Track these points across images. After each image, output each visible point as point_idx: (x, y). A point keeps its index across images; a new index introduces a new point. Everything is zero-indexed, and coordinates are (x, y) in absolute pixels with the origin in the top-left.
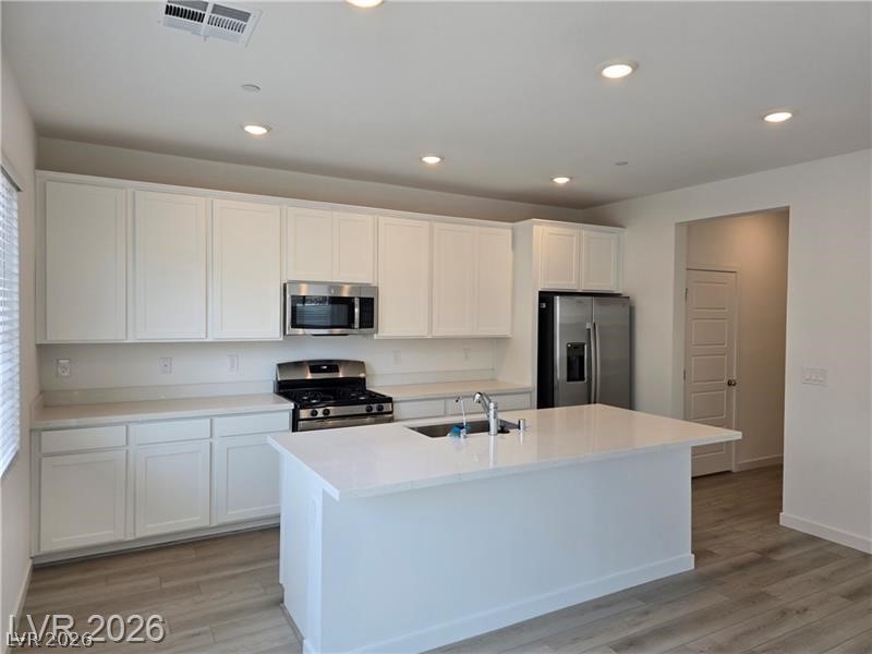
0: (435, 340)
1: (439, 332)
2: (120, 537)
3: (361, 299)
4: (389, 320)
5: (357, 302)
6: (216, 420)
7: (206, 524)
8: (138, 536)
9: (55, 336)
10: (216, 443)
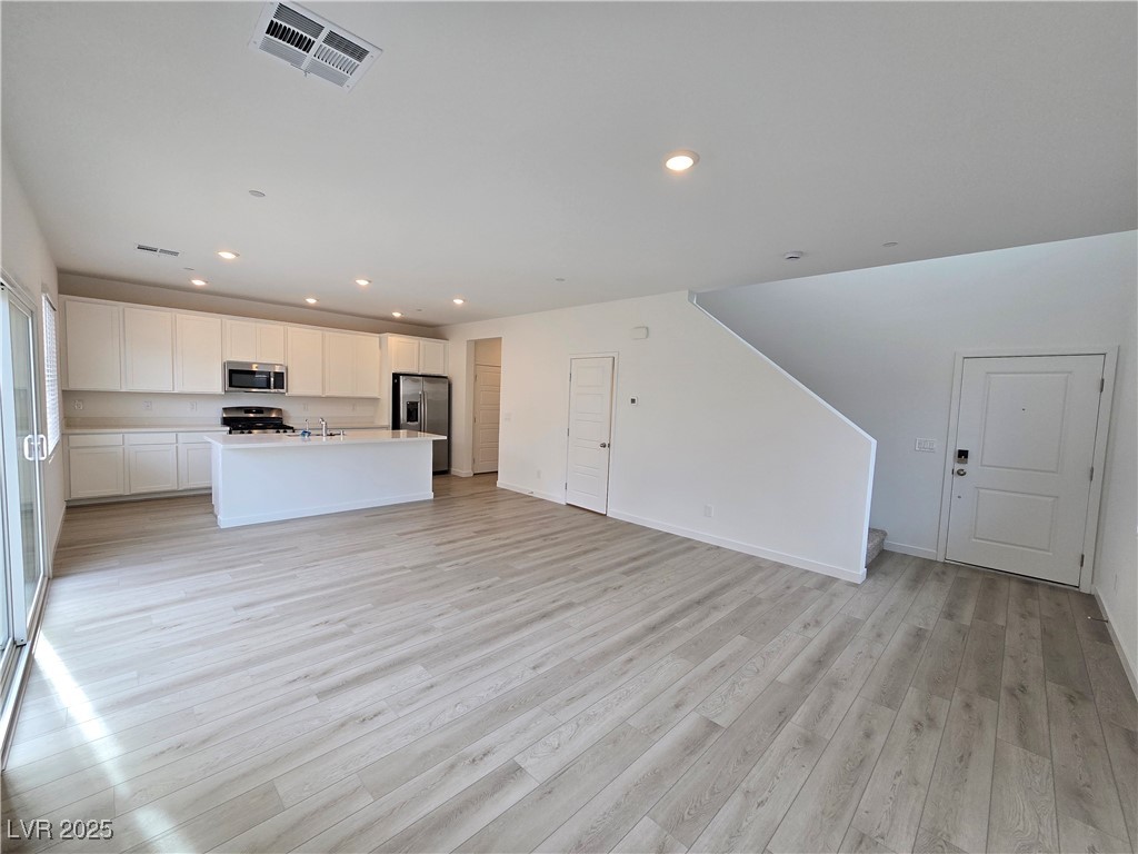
0: (327, 398)
1: (328, 393)
2: (120, 492)
3: (275, 373)
4: (295, 385)
5: (272, 374)
6: (180, 434)
7: (175, 488)
8: (133, 492)
9: (72, 386)
10: (180, 446)
